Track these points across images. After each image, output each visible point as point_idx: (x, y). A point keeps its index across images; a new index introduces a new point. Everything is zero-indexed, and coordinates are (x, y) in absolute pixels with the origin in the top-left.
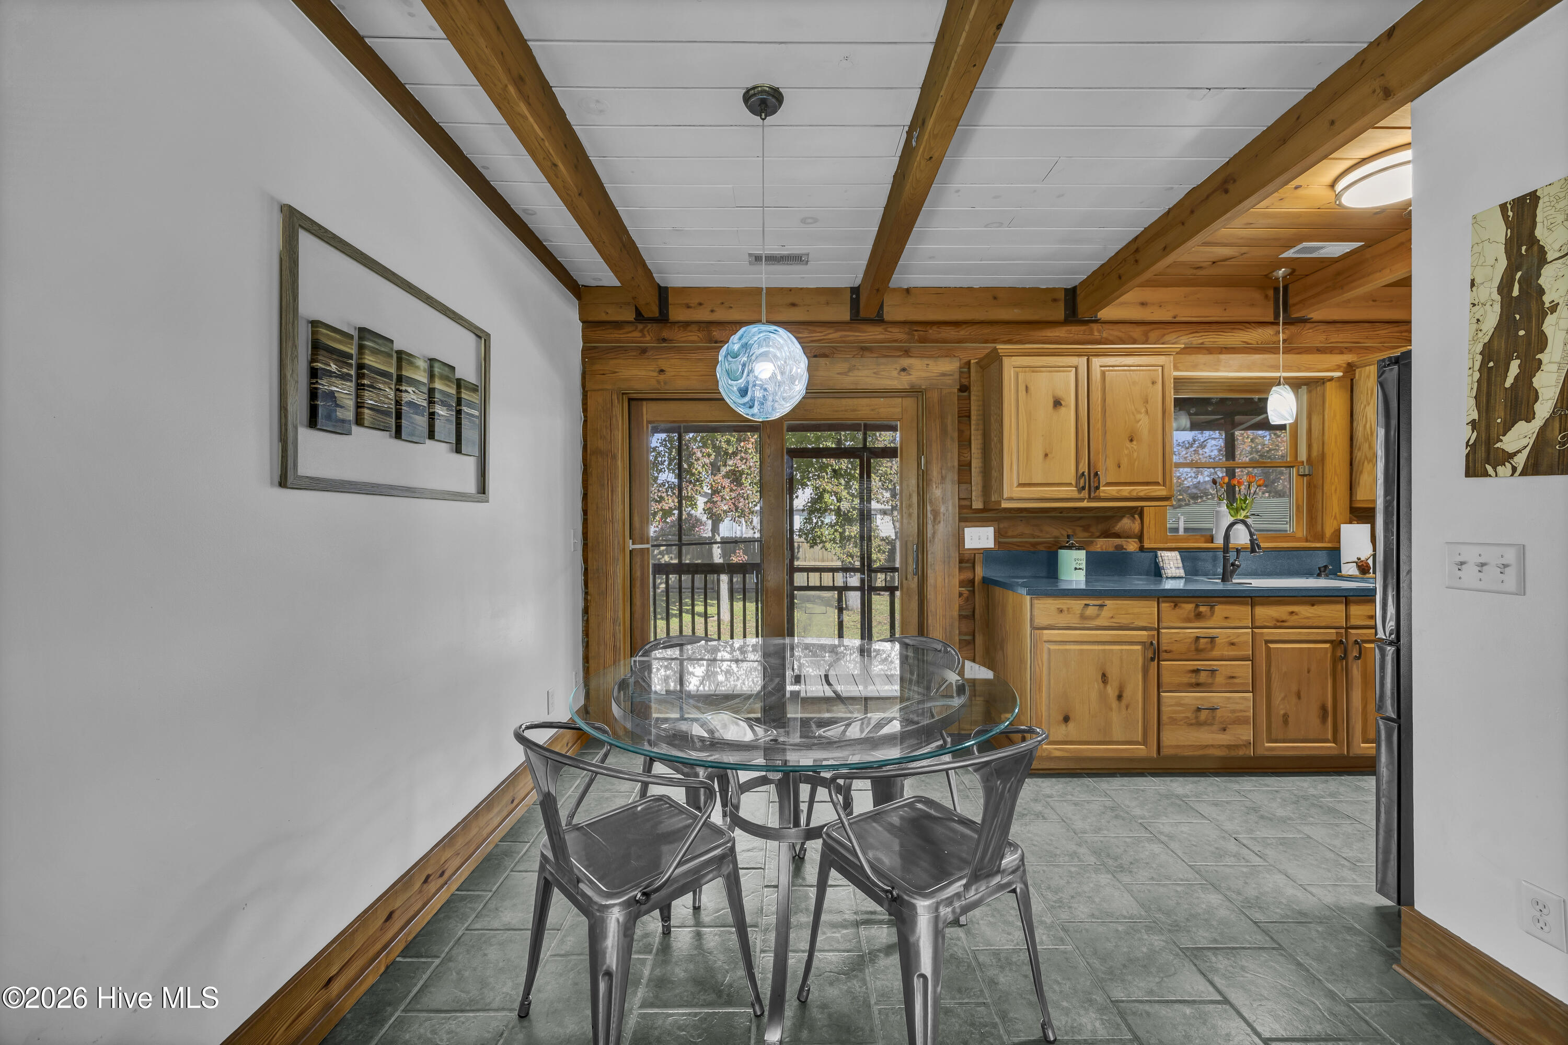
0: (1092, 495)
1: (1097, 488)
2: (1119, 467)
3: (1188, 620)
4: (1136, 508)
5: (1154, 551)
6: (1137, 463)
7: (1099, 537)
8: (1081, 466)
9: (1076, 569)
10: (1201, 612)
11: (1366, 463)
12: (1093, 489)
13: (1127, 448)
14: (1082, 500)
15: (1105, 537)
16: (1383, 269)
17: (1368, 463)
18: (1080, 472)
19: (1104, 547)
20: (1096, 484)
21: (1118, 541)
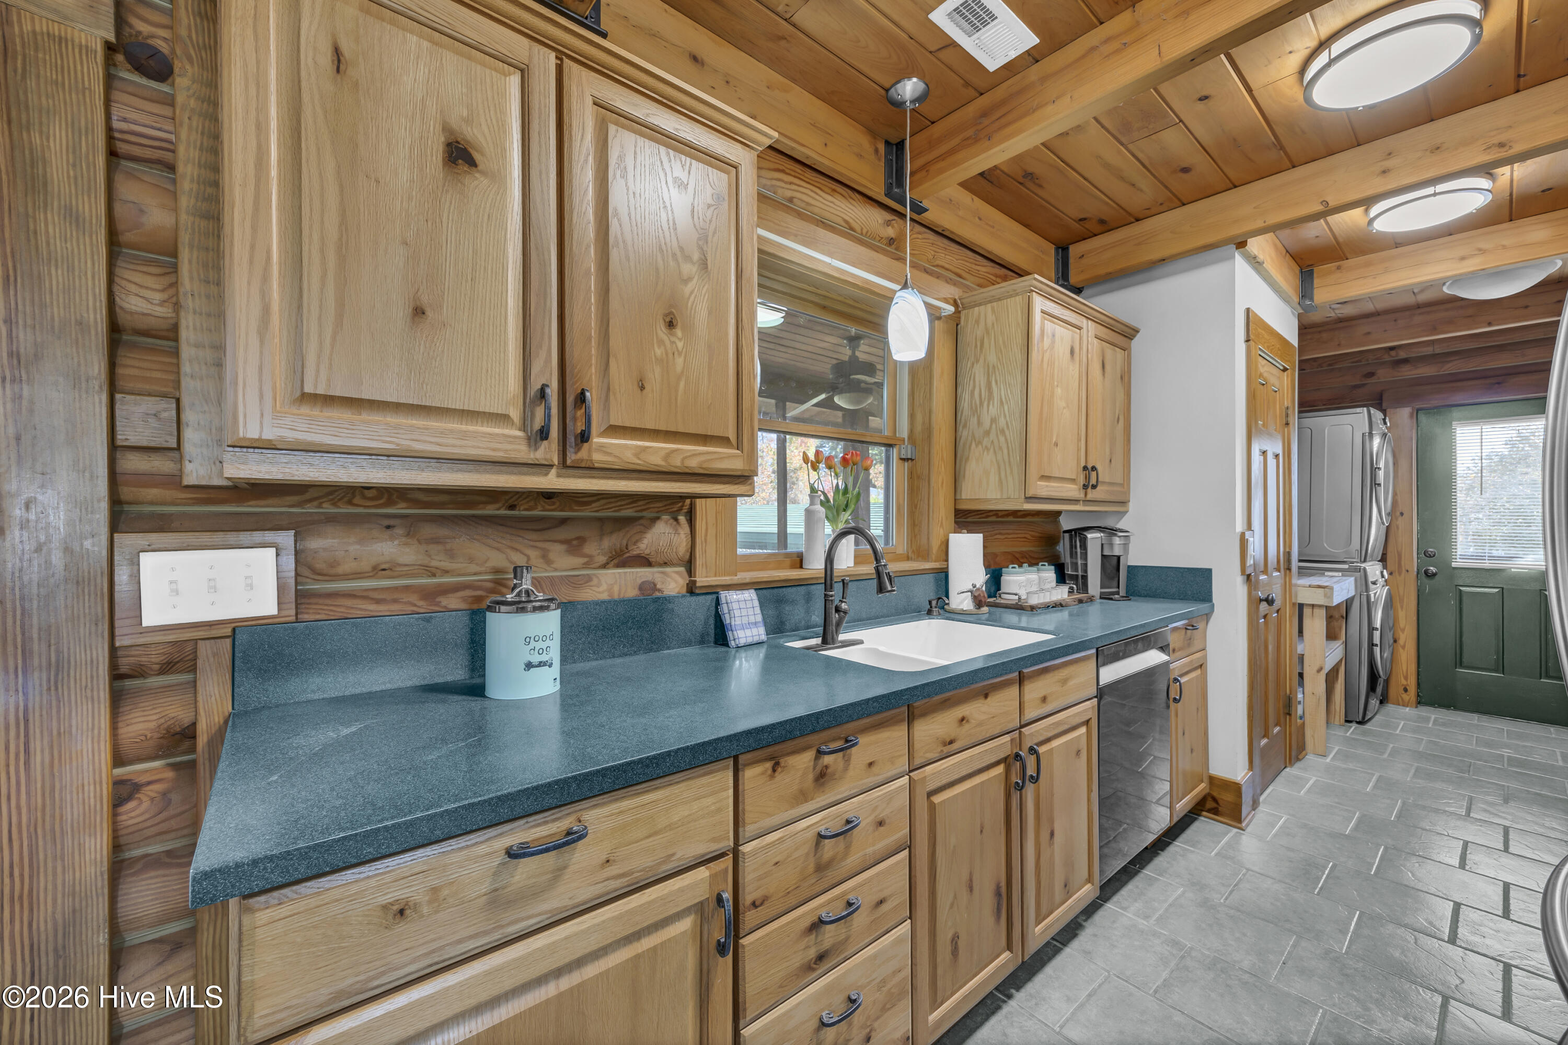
0: (571, 457)
1: (584, 437)
2: (642, 388)
3: (803, 796)
4: (681, 497)
5: (713, 592)
6: (682, 384)
7: (604, 566)
8: (536, 367)
9: (529, 666)
10: (827, 767)
11: (974, 445)
12: (571, 439)
13: (661, 343)
14: (542, 467)
15: (618, 566)
16: (1058, 98)
17: (977, 446)
18: (535, 386)
19: (616, 588)
20: (580, 426)
21: (644, 574)
